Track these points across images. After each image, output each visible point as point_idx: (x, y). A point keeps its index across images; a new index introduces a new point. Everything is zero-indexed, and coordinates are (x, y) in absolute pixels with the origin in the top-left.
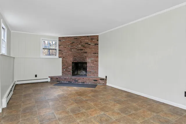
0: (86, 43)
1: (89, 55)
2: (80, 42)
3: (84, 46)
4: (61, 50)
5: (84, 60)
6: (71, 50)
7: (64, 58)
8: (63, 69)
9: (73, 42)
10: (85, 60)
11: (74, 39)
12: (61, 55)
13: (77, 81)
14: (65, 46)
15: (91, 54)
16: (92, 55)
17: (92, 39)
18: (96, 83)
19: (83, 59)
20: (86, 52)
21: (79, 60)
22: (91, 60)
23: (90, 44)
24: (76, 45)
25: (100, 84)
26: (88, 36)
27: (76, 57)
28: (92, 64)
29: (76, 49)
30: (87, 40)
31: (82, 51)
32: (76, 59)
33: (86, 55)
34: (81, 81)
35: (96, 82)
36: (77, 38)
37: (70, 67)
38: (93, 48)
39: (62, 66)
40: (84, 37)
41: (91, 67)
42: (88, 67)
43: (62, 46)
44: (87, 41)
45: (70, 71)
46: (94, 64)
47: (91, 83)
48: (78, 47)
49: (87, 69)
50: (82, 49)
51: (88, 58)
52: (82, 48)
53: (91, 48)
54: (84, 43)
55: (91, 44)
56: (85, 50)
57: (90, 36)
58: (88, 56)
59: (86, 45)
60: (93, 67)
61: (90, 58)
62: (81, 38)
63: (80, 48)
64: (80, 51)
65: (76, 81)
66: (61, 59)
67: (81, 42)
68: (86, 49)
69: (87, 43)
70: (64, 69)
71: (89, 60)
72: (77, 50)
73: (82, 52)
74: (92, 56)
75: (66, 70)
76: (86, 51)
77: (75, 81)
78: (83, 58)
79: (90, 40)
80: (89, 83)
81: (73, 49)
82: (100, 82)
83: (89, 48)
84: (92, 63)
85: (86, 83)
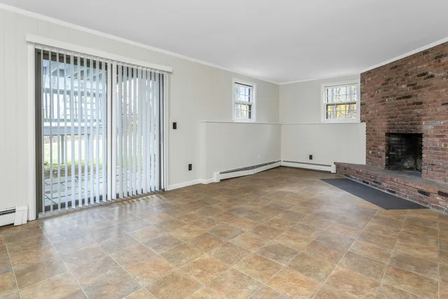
0: (421, 75)
1: (430, 111)
2: (403, 75)
3: (414, 86)
4: (364, 104)
5: (415, 128)
6: (383, 101)
7: (369, 121)
8: (368, 149)
9: (389, 80)
10: (418, 127)
11: (391, 69)
12: (364, 116)
13: (380, 184)
14: (372, 93)
15: (434, 106)
16: (438, 109)
17: (438, 57)
18: (427, 203)
19: (411, 124)
20: (421, 103)
21: (401, 128)
22: (436, 127)
23: (432, 76)
24: (395, 85)
25: (437, 208)
26: (425, 52)
27: (393, 120)
28: (437, 140)
29: (395, 96)
30: (425, 66)
31: (410, 101)
32: (394, 124)
33: (419, 111)
34: (388, 186)
35: (425, 198)
36: (396, 67)
37: (380, 144)
38: (443, 88)
39: (367, 143)
40: (414, 56)
41: (436, 149)
42: (427, 148)
43: (367, 94)
44: (423, 67)
45: (380, 157)
46: (444, 141)
47: (410, 198)
48: (398, 92)
49: (423, 156)
50: (410, 94)
51: (425, 120)
52: (410, 91)
53: (437, 88)
54: (415, 75)
55: (436, 75)
56: (416, 96)
57: (432, 49)
58: (425, 115)
59: (421, 81)
60: (442, 149)
61: (431, 119)
62: (406, 64)
63: (403, 94)
64: (403, 100)
65: (377, 182)
66: (364, 124)
67: (406, 75)
68: (419, 95)
69: (424, 74)
70: (370, 149)
71: (430, 127)
72: (398, 99)
73: (408, 105)
74: (437, 114)
75: (372, 153)
76: (419, 100)
77: (374, 182)
78: (412, 120)
79: (432, 63)
80: (406, 196)
81: (387, 97)
82: (437, 202)
83: (430, 90)
84: (438, 136)
85: (398, 194)
